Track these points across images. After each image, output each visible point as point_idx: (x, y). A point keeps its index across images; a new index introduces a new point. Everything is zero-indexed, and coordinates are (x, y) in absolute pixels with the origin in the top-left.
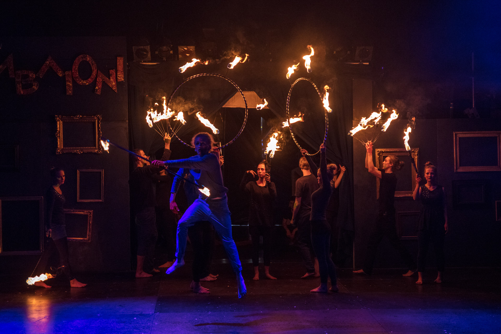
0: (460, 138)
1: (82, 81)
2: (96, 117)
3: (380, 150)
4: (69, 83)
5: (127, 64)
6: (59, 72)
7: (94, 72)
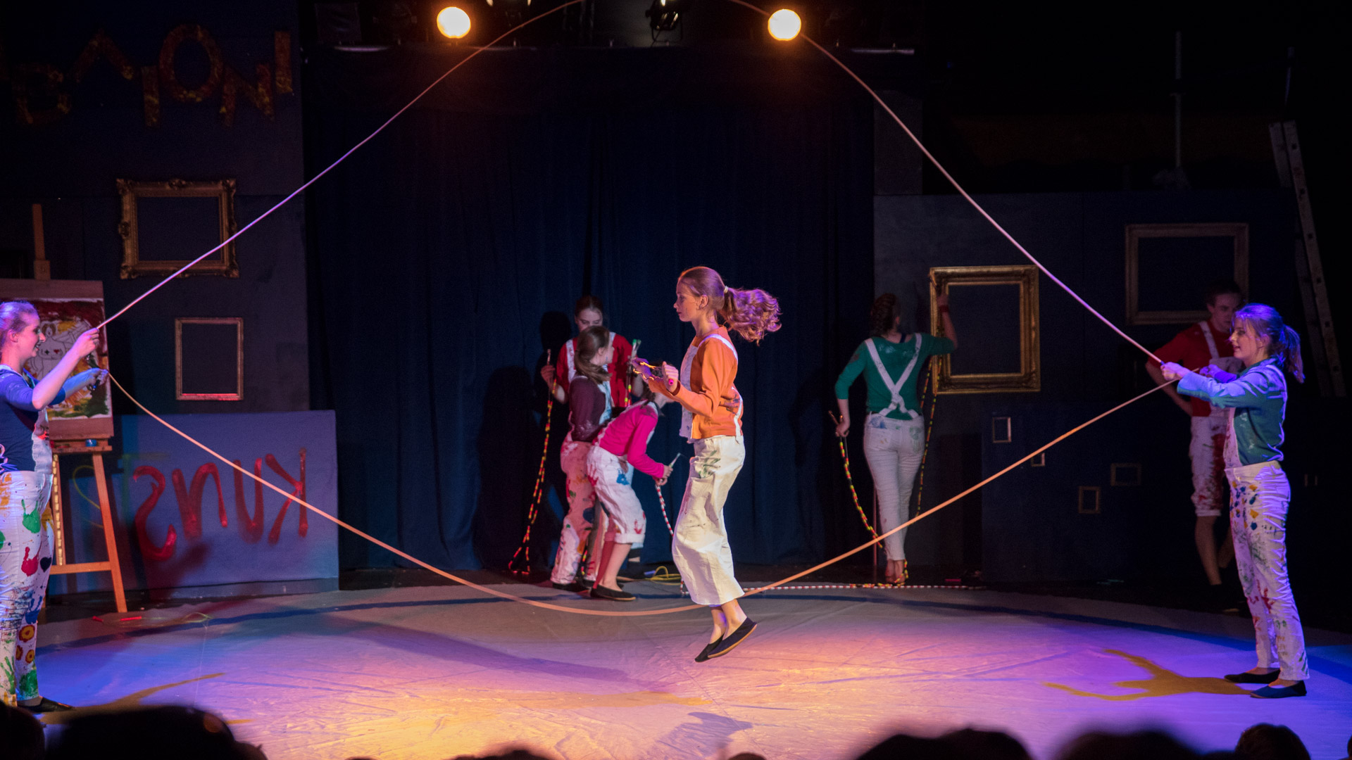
0: (1141, 240)
1: (185, 92)
2: (223, 184)
3: (939, 270)
4: (150, 97)
5: (302, 49)
6: (124, 67)
7: (216, 69)
